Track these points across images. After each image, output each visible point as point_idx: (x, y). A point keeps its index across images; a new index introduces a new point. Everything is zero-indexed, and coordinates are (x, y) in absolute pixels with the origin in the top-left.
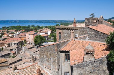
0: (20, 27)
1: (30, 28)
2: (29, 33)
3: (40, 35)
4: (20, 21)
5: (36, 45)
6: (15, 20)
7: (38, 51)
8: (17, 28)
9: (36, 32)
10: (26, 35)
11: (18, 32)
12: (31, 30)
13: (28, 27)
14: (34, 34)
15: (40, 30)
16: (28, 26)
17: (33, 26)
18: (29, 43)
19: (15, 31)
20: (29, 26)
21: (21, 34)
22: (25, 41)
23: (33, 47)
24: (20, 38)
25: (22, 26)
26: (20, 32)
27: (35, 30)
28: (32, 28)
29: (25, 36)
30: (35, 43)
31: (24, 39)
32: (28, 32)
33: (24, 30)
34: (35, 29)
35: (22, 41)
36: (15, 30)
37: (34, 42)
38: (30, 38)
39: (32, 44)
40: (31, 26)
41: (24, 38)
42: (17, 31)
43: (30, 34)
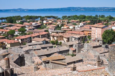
0: (85, 17)
1: (97, 19)
2: (96, 25)
3: (112, 30)
4: (84, 8)
5: (104, 43)
6: (79, 8)
7: (108, 52)
8: (81, 18)
9: (107, 25)
10: (91, 28)
11: (81, 24)
12: (100, 22)
13: (94, 18)
14: (102, 28)
15: (113, 22)
16: (94, 16)
17: (103, 16)
18: (95, 40)
19: (78, 22)
20: (97, 16)
21: (85, 26)
22: (90, 37)
23: (100, 46)
24: (83, 31)
25: (87, 16)
26: (84, 24)
27: (105, 23)
28: (101, 19)
29: (90, 30)
30: (103, 41)
31: (89, 34)
32: (94, 24)
33: (89, 22)
34: (105, 21)
35: (86, 37)
36: (78, 20)
37: (101, 39)
38: (97, 32)
39: (98, 42)
40: (99, 16)
41: (89, 32)
42: (80, 22)
43: (96, 27)
